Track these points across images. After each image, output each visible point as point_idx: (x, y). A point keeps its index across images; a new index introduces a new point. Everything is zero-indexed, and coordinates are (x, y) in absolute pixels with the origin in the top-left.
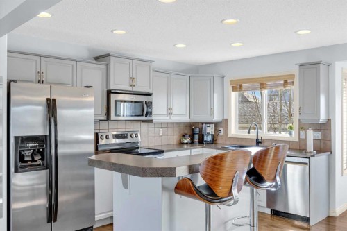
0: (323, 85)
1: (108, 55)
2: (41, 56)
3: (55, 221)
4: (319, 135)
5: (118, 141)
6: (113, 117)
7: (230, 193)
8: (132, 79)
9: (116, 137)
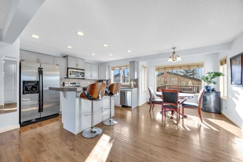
0: (136, 69)
1: (67, 56)
2: (39, 53)
3: (42, 111)
4: (135, 83)
5: (71, 85)
6: (69, 77)
7: (98, 97)
8: (77, 64)
9: (71, 84)
